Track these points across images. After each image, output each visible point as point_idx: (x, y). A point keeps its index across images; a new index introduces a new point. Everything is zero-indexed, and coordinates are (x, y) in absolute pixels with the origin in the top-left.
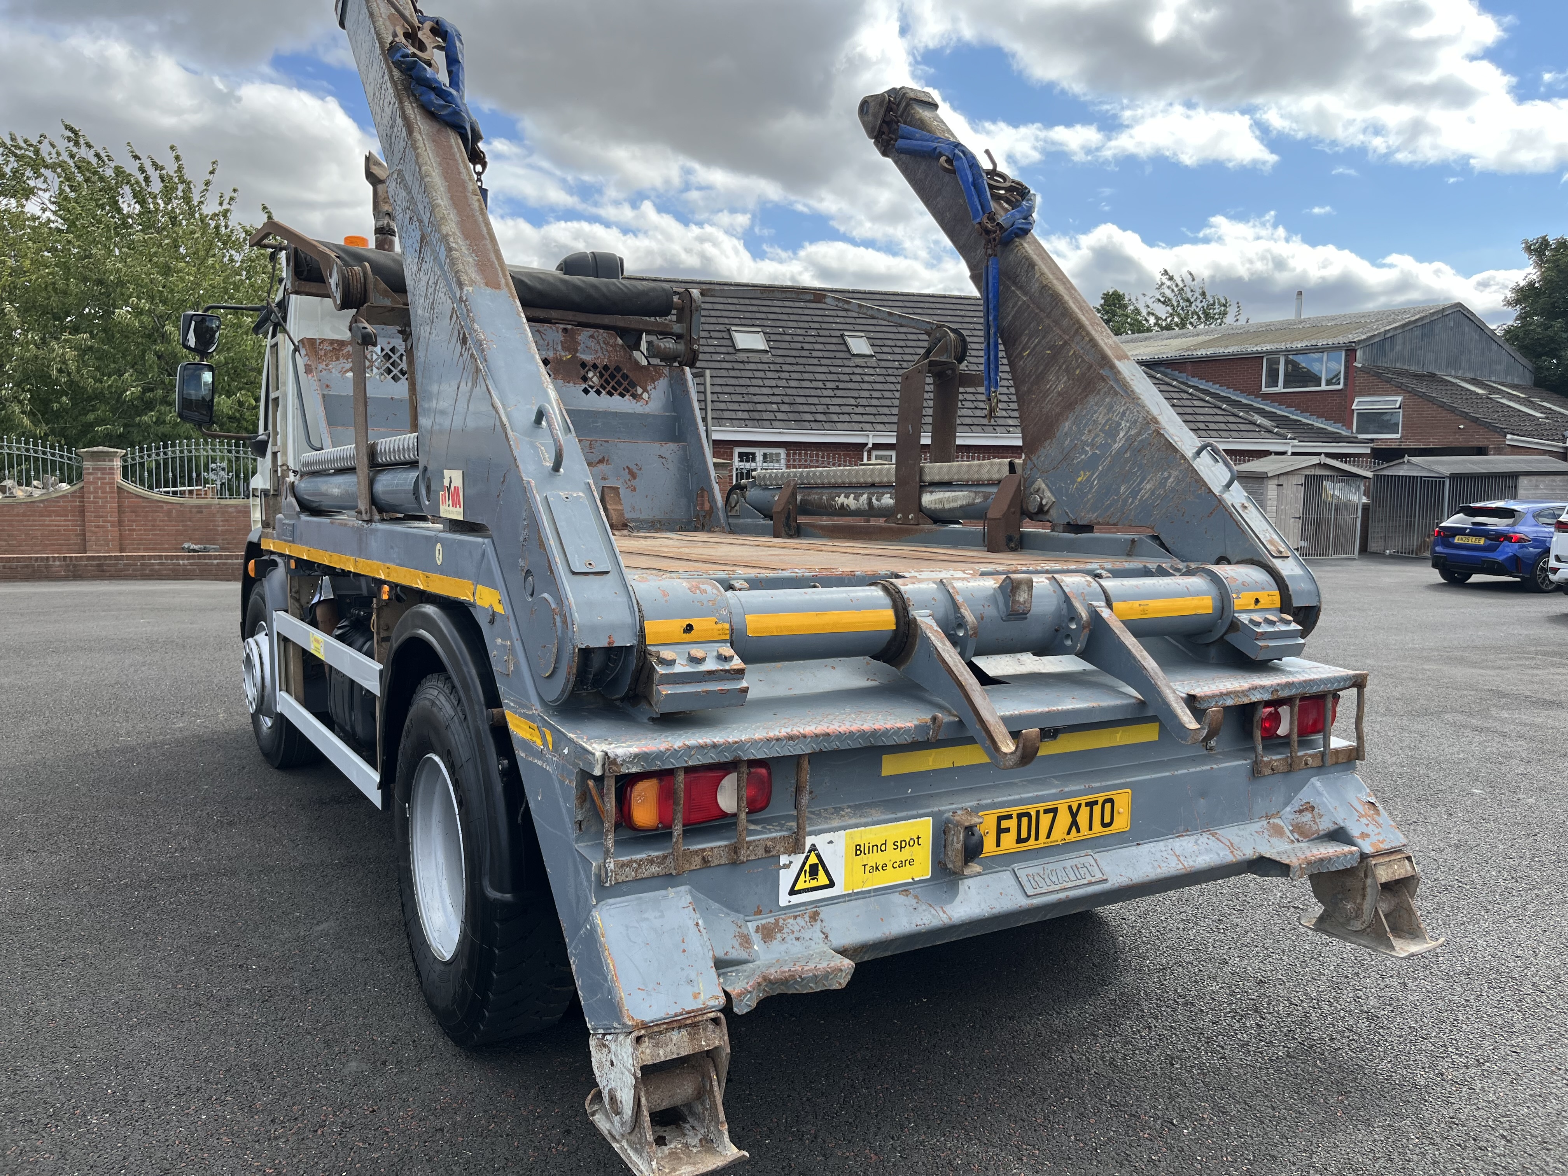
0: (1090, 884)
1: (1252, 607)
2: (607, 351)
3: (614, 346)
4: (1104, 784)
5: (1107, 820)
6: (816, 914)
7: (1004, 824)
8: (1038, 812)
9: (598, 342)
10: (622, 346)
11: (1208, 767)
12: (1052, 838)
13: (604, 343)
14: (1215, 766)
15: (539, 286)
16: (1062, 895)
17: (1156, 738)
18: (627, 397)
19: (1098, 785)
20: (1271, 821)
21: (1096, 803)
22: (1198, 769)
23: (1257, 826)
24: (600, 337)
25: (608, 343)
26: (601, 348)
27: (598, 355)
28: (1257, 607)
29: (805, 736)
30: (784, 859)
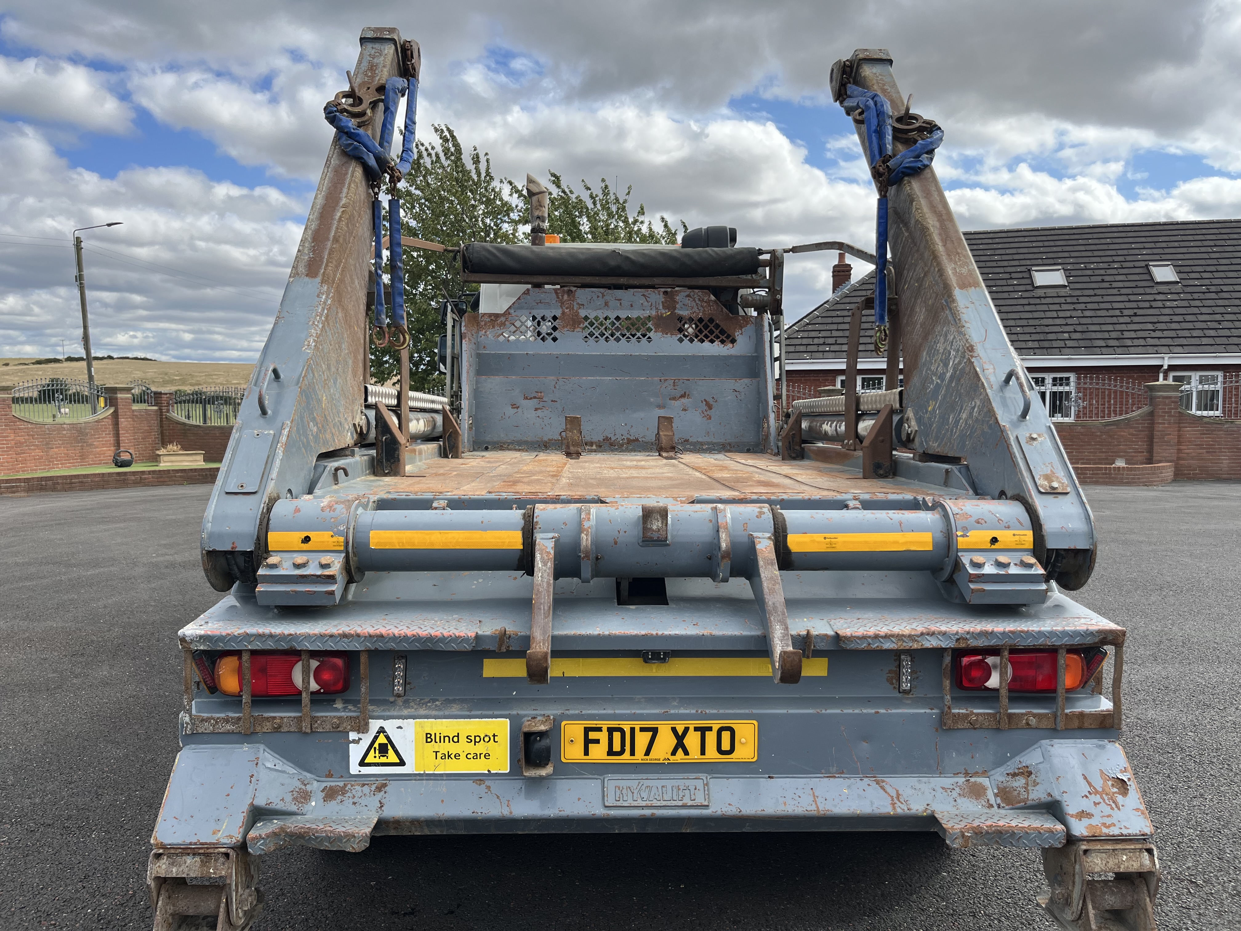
0: (684, 806)
1: (988, 546)
2: (702, 306)
3: (709, 301)
4: (721, 711)
5: (726, 746)
6: (385, 785)
7: (592, 735)
8: (633, 730)
9: (694, 300)
10: (715, 301)
11: (873, 711)
12: (654, 754)
13: (699, 300)
14: (882, 711)
15: (641, 260)
16: (647, 812)
17: (824, 673)
18: (716, 342)
19: (715, 711)
20: (972, 780)
21: (710, 729)
22: (857, 711)
23: (948, 782)
24: (696, 296)
25: (703, 300)
26: (697, 304)
27: (694, 310)
28: (993, 547)
29: (358, 636)
30: (353, 736)
